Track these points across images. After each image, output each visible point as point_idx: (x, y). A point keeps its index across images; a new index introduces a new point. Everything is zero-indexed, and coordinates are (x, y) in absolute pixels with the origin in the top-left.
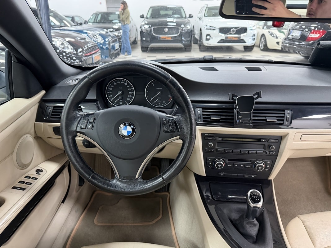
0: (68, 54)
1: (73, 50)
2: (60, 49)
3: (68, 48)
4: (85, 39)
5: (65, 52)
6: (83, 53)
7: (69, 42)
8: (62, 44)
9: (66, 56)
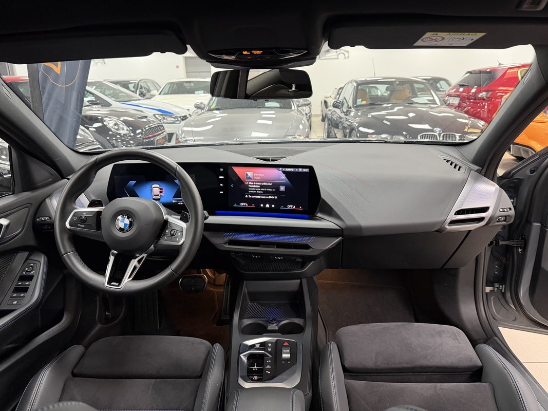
0: (123, 136)
1: (128, 132)
2: (113, 130)
3: (123, 129)
4: (146, 117)
5: (120, 134)
6: (142, 134)
7: (125, 122)
8: (115, 124)
9: (120, 138)
